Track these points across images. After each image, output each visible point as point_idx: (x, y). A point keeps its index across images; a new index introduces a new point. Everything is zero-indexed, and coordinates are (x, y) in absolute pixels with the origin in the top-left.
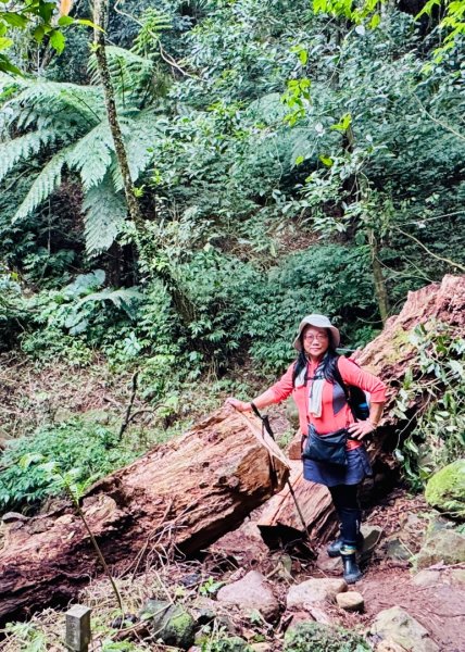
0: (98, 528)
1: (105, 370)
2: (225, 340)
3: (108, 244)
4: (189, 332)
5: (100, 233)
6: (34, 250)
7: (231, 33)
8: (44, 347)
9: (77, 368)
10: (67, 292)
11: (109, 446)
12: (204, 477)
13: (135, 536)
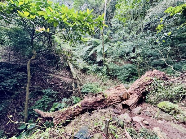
0: (99, 100)
1: (97, 77)
2: (113, 75)
3: (99, 60)
4: (109, 73)
5: (99, 59)
6: (89, 60)
7: (121, 32)
8: (89, 73)
9: (93, 76)
10: (93, 66)
11: (98, 87)
12: (117, 95)
13: (105, 102)
